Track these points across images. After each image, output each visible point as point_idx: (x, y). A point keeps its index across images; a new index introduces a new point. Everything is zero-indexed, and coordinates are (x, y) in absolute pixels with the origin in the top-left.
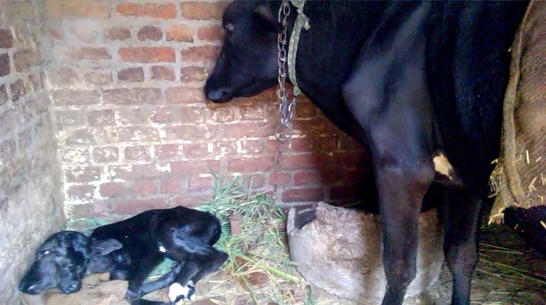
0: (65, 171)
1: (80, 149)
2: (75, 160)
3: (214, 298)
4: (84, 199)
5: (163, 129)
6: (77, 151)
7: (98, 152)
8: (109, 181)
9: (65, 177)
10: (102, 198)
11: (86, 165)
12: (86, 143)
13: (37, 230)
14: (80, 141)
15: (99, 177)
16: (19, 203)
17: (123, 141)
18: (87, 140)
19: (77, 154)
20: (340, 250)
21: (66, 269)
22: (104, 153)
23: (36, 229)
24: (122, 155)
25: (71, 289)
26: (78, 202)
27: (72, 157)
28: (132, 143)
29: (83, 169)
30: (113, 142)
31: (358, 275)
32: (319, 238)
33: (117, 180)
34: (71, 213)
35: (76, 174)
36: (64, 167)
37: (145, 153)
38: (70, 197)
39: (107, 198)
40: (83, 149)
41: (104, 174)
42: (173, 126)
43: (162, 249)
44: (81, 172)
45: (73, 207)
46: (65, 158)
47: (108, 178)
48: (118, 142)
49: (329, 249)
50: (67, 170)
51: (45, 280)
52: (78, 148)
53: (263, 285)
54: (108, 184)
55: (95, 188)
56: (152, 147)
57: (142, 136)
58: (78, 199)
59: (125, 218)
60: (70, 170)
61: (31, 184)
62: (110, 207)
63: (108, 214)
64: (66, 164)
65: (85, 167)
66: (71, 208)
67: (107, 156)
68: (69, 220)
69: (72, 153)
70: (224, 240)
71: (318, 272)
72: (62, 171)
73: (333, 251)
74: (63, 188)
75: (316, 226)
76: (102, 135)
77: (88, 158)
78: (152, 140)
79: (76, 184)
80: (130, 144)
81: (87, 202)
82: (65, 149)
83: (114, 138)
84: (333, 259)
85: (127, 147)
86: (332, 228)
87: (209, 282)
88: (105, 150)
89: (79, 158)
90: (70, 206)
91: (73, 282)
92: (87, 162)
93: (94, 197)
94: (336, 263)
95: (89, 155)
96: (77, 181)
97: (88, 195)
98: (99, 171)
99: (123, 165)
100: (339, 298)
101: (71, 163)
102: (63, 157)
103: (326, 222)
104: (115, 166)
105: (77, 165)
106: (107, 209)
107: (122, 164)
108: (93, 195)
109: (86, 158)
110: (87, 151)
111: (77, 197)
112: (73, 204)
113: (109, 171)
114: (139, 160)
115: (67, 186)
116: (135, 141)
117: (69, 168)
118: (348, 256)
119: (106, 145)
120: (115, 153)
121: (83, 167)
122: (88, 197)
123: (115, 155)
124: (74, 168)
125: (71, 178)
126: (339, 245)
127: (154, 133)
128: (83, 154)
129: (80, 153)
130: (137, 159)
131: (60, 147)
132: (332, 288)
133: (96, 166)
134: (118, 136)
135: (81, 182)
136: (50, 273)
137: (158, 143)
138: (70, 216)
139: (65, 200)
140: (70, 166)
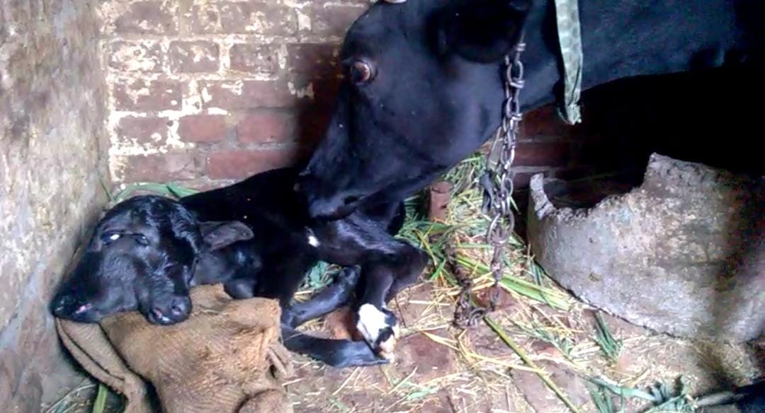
0: (111, 87)
1: (145, 43)
2: (134, 64)
3: (431, 332)
4: (148, 145)
5: (304, 11)
6: (139, 47)
7: (181, 50)
8: (196, 112)
9: (112, 100)
10: (182, 145)
11: (155, 77)
12: (157, 29)
13: (77, 195)
14: (144, 25)
15: (180, 101)
16: (48, 134)
17: (228, 33)
18: (159, 25)
19: (137, 53)
20: (681, 247)
21: (160, 273)
22: (192, 54)
23: (75, 193)
24: (225, 60)
25: (176, 313)
26: (137, 150)
27: (127, 58)
28: (244, 36)
29: (148, 84)
30: (210, 32)
31: (708, 291)
32: (640, 223)
33: (213, 111)
34: (122, 171)
35: (134, 95)
36: (111, 78)
37: (269, 59)
38: (121, 140)
39: (192, 145)
40: (150, 43)
41: (188, 97)
42: (325, 6)
43: (313, 241)
44: (144, 91)
45: (126, 161)
46: (114, 59)
47: (196, 105)
48: (219, 32)
49: (660, 245)
50: (116, 86)
51: (112, 296)
52: (141, 41)
53: (511, 308)
54: (196, 118)
55: (170, 123)
56: (284, 47)
57: (264, 22)
58: (136, 145)
59: (223, 185)
60: (124, 86)
61: (63, 97)
62: (197, 163)
63: (192, 177)
64: (115, 73)
65: (152, 82)
66: (122, 161)
67: (197, 59)
68: (119, 184)
69: (129, 51)
70: (414, 229)
71: (618, 286)
72: (107, 87)
73: (668, 249)
74: (108, 121)
75: (638, 201)
76: (188, 15)
77: (159, 62)
78: (284, 34)
79: (135, 114)
80: (242, 40)
81: (154, 151)
82: (113, 40)
83: (212, 24)
84: (662, 263)
85: (235, 46)
86: (678, 203)
87: (409, 304)
88: (194, 49)
89: (141, 61)
90: (121, 159)
91: (178, 299)
92: (157, 69)
93: (168, 142)
94: (667, 271)
95: (160, 56)
96: (137, 109)
97: (157, 136)
98: (179, 91)
99: (226, 82)
100: (654, 333)
101: (123, 70)
102: (110, 57)
103: (669, 191)
104: (211, 81)
105: (137, 75)
106: (191, 166)
107: (224, 79)
108: (165, 138)
109: (155, 61)
110: (157, 47)
111: (135, 140)
112: (127, 154)
113: (200, 91)
114: (257, 72)
115: (115, 118)
116: (252, 32)
117: (120, 80)
118: (697, 257)
119: (195, 38)
120: (213, 56)
121: (148, 80)
122: (156, 141)
123: (212, 59)
124: (131, 81)
125: (124, 101)
126: (684, 237)
127: (289, 18)
128: (151, 53)
129: (143, 52)
130: (252, 70)
131: (105, 36)
132: (643, 314)
133: (176, 81)
134: (219, 21)
135: (145, 111)
136: (123, 279)
137: (294, 40)
138: (120, 178)
139: (111, 145)
140: (122, 78)
